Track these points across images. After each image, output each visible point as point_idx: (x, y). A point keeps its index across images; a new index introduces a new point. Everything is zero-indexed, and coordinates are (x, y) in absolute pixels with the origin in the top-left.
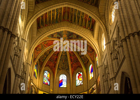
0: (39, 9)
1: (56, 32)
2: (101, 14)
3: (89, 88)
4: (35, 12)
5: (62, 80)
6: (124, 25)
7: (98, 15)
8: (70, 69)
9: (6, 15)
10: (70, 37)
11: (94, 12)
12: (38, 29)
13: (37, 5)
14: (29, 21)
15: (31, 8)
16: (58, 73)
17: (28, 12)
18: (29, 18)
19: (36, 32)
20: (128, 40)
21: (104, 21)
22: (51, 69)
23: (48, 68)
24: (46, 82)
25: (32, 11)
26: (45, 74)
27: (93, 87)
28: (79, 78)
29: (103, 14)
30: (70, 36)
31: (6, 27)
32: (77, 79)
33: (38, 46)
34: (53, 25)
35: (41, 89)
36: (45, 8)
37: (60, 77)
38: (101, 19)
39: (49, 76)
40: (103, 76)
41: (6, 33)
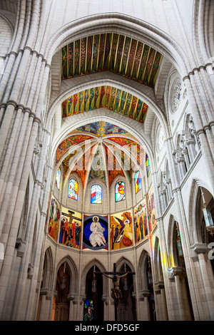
0: (68, 88)
1: (89, 122)
2: (158, 97)
3: (134, 205)
4: (62, 91)
5: (95, 193)
6: (200, 109)
7: (154, 98)
8: (107, 178)
9: (26, 88)
10: (109, 131)
11: (148, 94)
12: (63, 117)
13: (65, 81)
14: (52, 104)
15: (56, 85)
16: (89, 182)
17: (52, 90)
18: (53, 100)
19: (60, 122)
20: (207, 131)
21: (162, 108)
22: (80, 177)
23: (75, 175)
24: (72, 195)
25: (57, 89)
26: (71, 184)
27: (141, 203)
28: (119, 190)
29: (161, 97)
30: (109, 129)
31: (28, 106)
32: (117, 192)
33: (63, 142)
34: (85, 113)
35: (65, 205)
36: (76, 86)
37: (92, 189)
38: (157, 105)
39: (76, 186)
40: (159, 187)
41: (27, 114)
